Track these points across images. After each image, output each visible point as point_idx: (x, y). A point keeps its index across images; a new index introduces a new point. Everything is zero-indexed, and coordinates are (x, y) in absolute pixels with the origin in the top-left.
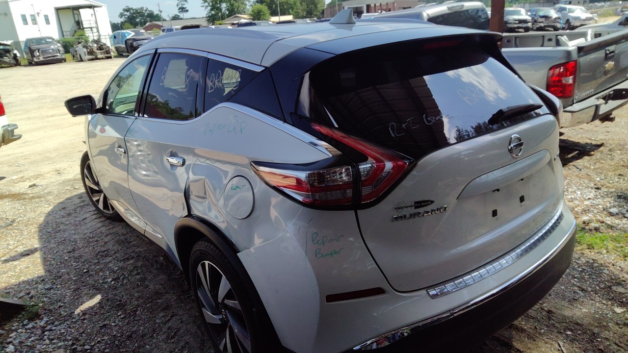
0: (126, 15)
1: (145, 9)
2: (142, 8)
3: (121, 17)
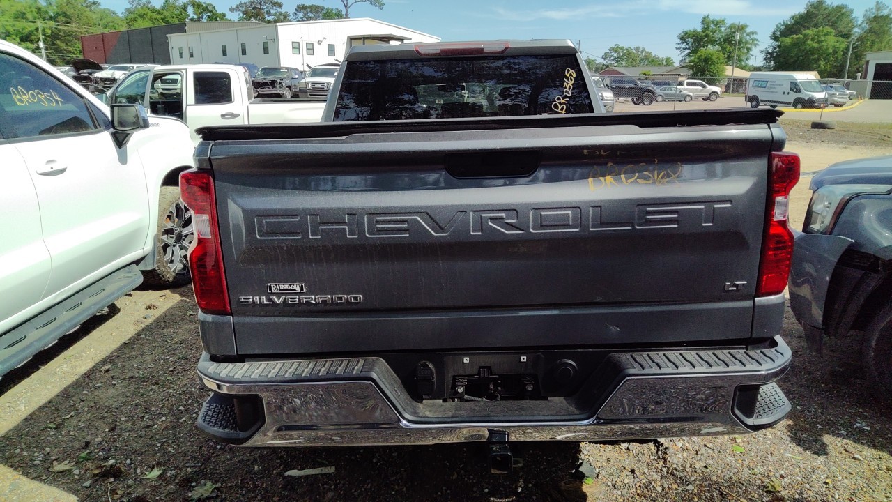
0: (612, 56)
1: (640, 50)
2: (637, 48)
3: (605, 59)
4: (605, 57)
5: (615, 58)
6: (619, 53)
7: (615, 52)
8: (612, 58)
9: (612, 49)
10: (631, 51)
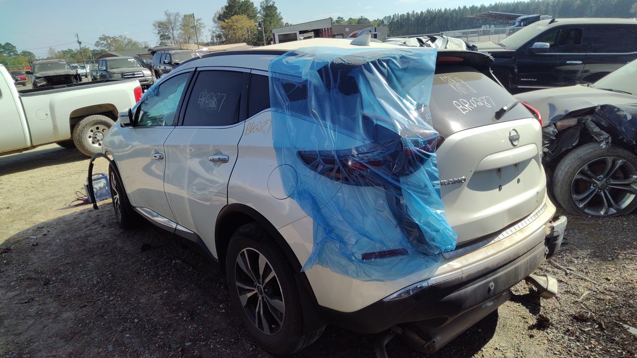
4: (97, 44)
5: (106, 45)
6: (107, 41)
7: (104, 40)
8: (103, 45)
9: (101, 39)
10: (116, 39)
